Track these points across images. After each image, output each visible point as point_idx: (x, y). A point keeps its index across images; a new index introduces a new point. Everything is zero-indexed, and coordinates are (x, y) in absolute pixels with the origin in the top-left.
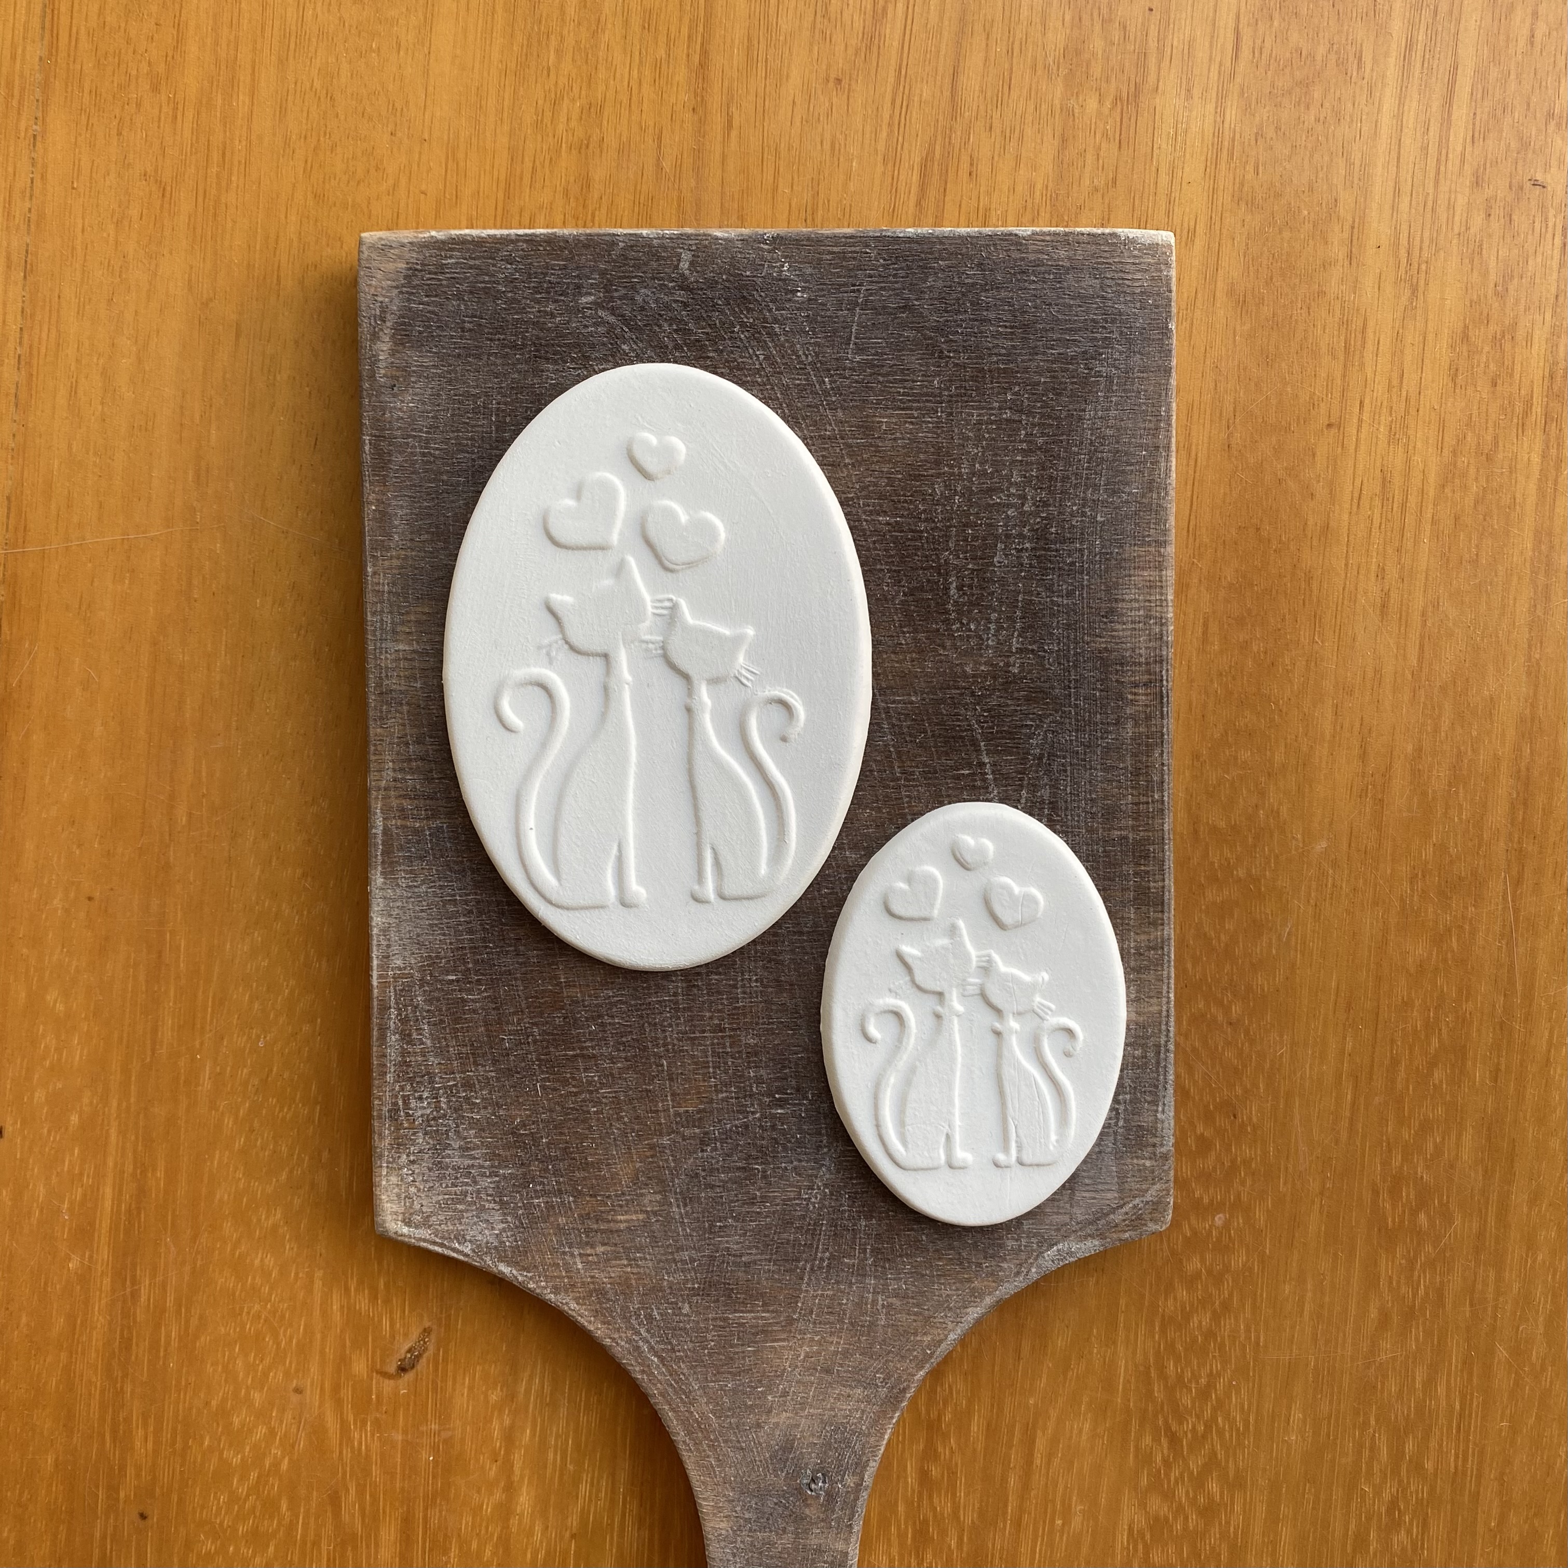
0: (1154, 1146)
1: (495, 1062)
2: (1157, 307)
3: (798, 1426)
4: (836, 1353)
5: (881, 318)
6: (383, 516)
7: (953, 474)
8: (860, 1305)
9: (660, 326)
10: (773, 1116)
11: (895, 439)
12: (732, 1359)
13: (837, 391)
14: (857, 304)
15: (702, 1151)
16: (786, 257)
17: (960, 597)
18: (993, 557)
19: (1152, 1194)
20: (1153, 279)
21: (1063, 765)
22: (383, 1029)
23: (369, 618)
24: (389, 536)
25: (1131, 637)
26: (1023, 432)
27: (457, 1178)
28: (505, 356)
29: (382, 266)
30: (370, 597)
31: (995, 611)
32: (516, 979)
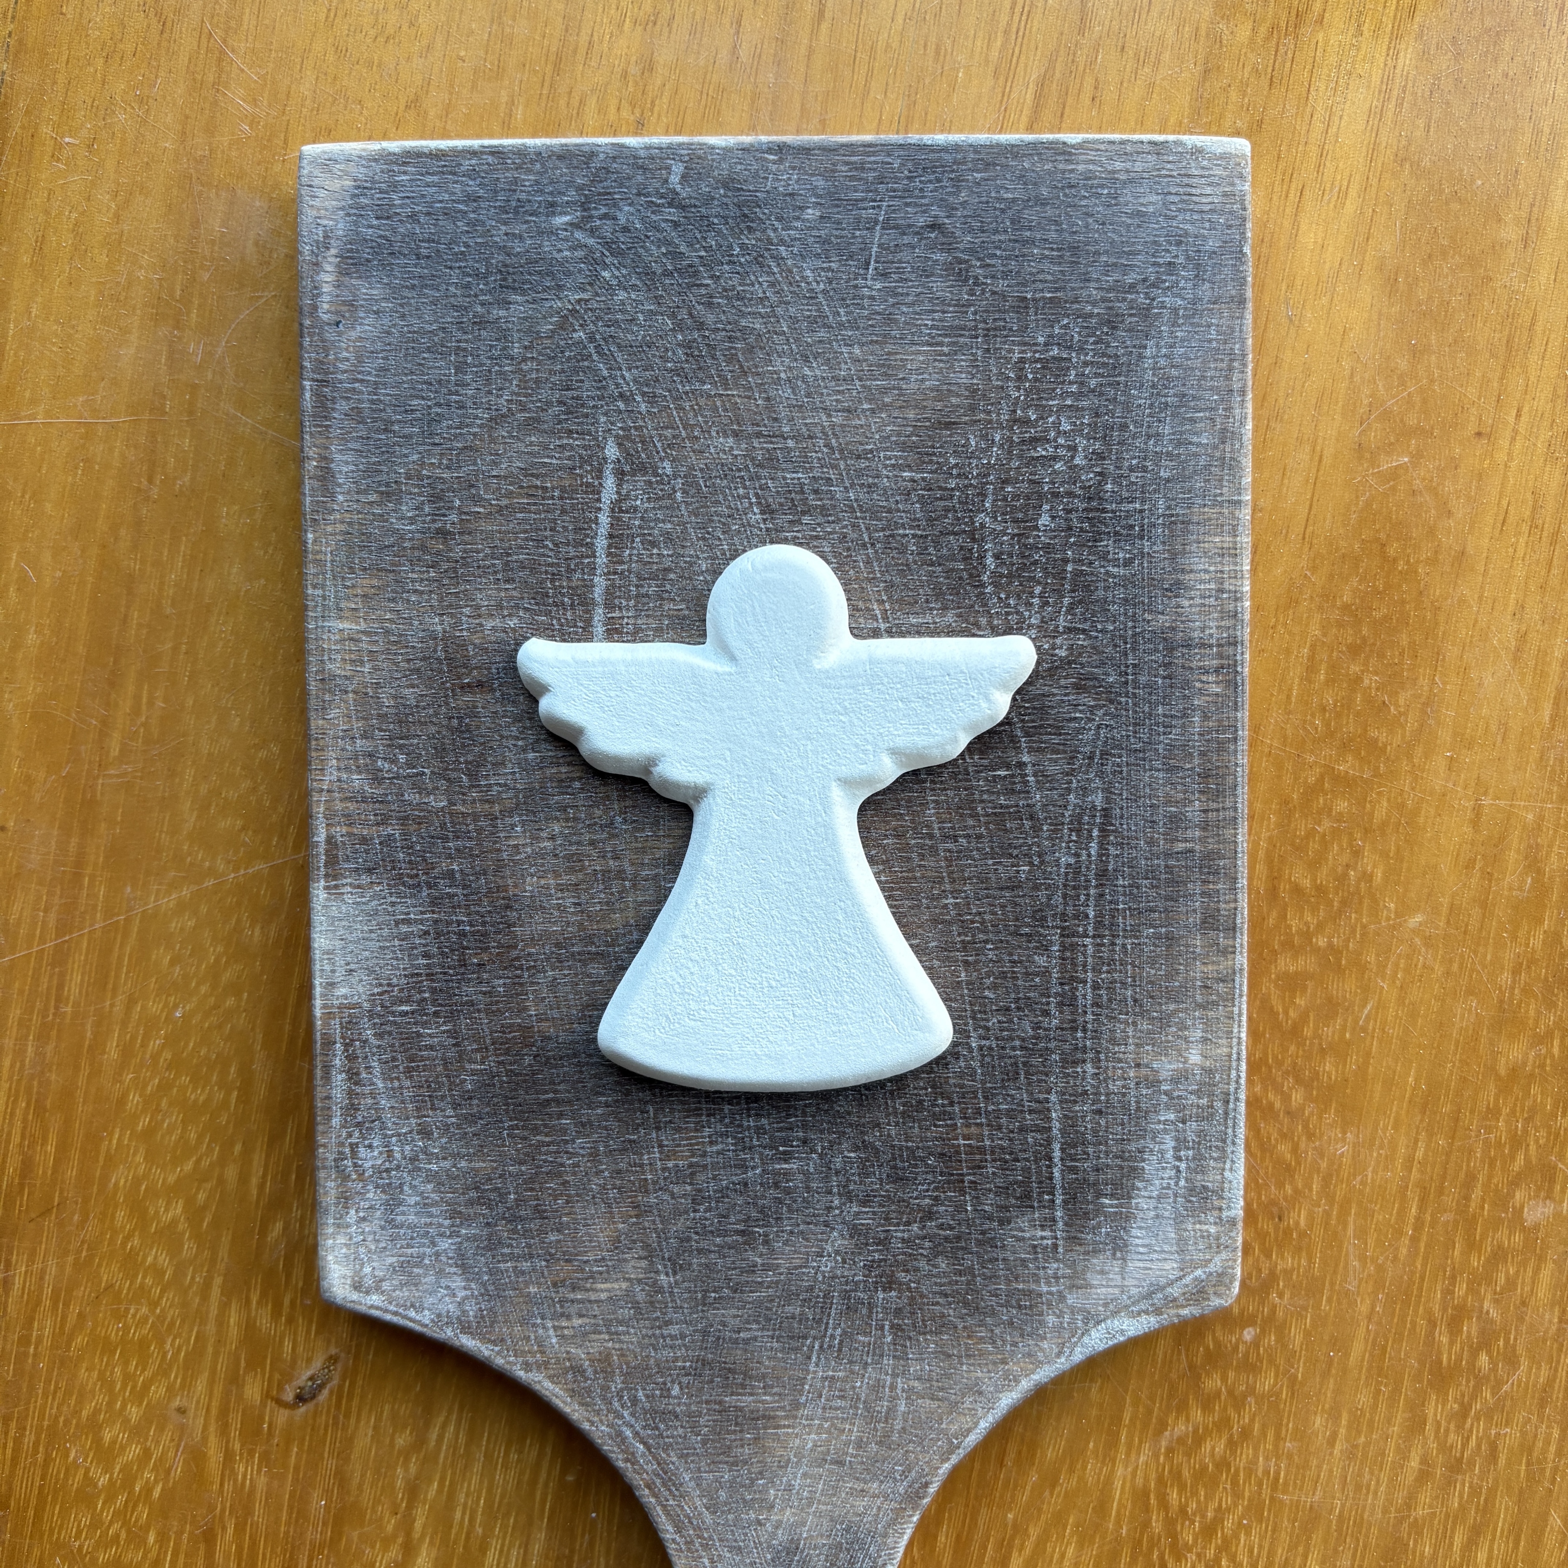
0: (1220, 1209)
1: (456, 1106)
2: (1229, 227)
3: (804, 1524)
4: (847, 1444)
5: (906, 240)
6: (326, 475)
7: (990, 422)
8: (877, 1387)
9: (647, 250)
10: (776, 1173)
11: (923, 380)
12: (729, 1447)
13: (853, 325)
14: (876, 222)
15: (695, 1211)
16: (794, 168)
17: (997, 567)
18: (1037, 520)
19: (1217, 1264)
20: (1225, 195)
21: (1119, 766)
22: (327, 1068)
23: (310, 591)
24: (333, 496)
25: (1200, 613)
26: (1073, 372)
27: (412, 1238)
28: (468, 286)
29: (327, 184)
30: (311, 569)
31: (1039, 583)
32: (479, 1011)
